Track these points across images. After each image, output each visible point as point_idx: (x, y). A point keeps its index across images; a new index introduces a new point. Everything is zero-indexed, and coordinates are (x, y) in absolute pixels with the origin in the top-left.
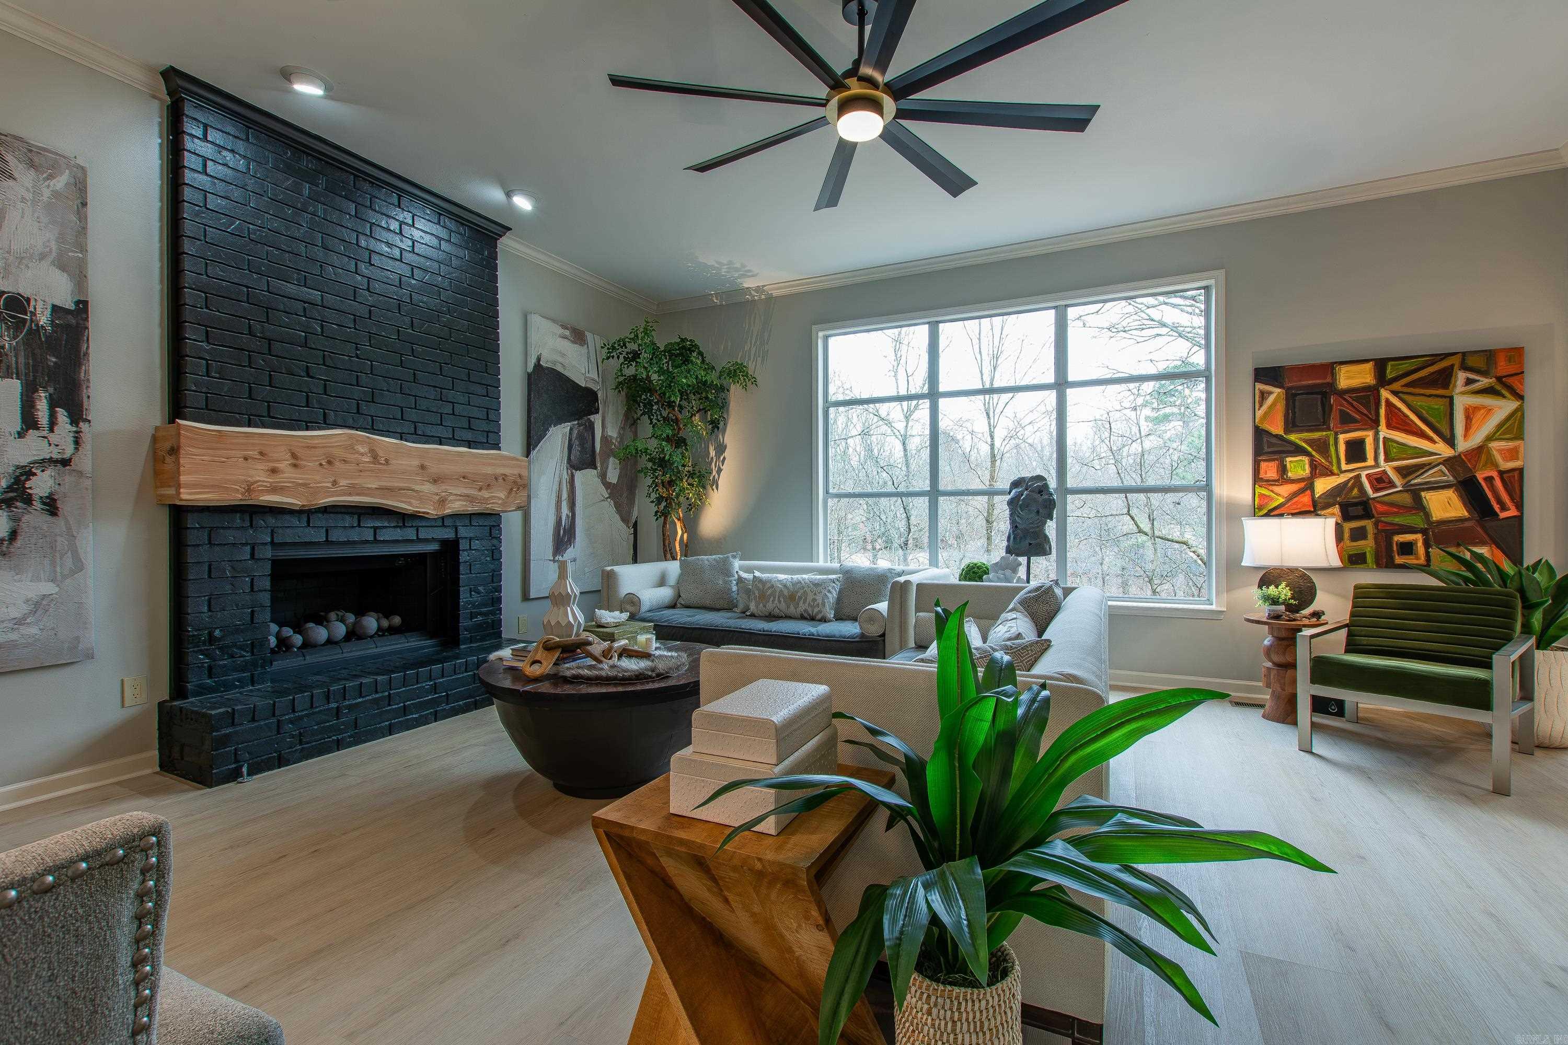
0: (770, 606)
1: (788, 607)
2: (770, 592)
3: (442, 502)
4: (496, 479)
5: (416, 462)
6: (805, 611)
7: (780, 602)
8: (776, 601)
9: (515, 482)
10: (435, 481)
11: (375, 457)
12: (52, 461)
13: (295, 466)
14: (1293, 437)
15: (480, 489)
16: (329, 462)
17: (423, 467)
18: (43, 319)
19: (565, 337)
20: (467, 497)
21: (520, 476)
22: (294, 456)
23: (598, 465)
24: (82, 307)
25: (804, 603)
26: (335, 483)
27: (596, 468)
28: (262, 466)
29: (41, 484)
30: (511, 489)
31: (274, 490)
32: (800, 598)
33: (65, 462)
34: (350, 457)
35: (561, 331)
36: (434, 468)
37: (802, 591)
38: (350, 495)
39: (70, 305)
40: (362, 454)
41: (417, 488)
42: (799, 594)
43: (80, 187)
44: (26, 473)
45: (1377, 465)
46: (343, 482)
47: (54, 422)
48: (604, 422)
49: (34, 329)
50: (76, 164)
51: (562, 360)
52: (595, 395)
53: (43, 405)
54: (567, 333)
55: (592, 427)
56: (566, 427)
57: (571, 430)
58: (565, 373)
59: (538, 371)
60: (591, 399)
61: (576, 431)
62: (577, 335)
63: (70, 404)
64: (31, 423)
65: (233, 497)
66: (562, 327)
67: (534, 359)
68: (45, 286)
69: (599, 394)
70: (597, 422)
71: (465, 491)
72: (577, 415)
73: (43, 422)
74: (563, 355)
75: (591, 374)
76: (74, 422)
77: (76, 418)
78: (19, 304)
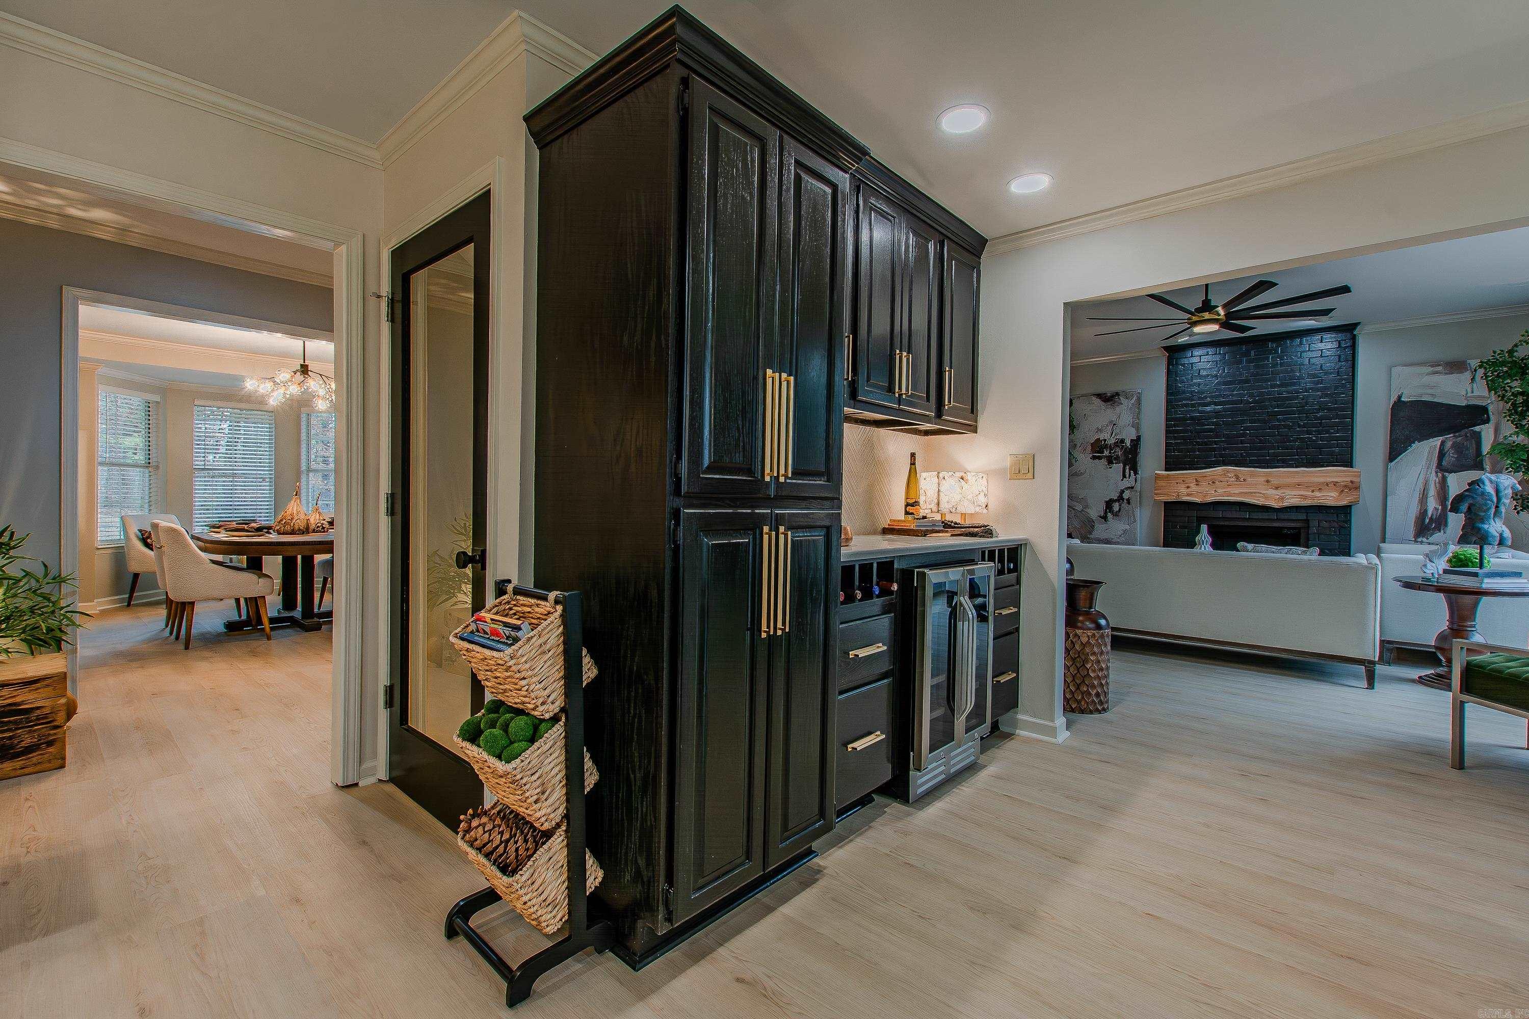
3: (1282, 499)
4: (1327, 485)
5: (1264, 479)
9: (1346, 486)
10: (1277, 488)
11: (1237, 478)
12: (1129, 487)
13: (1197, 485)
15: (1313, 491)
16: (1213, 482)
17: (1268, 481)
18: (1128, 445)
19: (1436, 373)
20: (1302, 497)
21: (1352, 482)
22: (1197, 481)
23: (1487, 466)
24: (1139, 438)
28: (1183, 486)
30: (1343, 490)
33: (1132, 488)
35: (1430, 369)
36: (1275, 481)
39: (1135, 439)
40: (1230, 477)
43: (1139, 400)
44: (1122, 492)
46: (1220, 491)
47: (1130, 476)
48: (1497, 431)
49: (1126, 449)
50: (1138, 393)
51: (1430, 391)
52: (1484, 409)
53: (1127, 471)
54: (1440, 368)
55: (1477, 437)
56: (1436, 442)
57: (1443, 443)
58: (1435, 400)
59: (1398, 406)
60: (1478, 414)
61: (1449, 444)
62: (1456, 366)
63: (1135, 469)
64: (1124, 476)
65: (1172, 499)
66: (1432, 366)
67: (1394, 398)
68: (1129, 435)
69: (1490, 408)
70: (1487, 433)
71: (1302, 493)
72: (1453, 429)
73: (1127, 476)
74: (1432, 387)
75: (1476, 393)
76: (1135, 475)
77: (1136, 473)
78: (1122, 441)
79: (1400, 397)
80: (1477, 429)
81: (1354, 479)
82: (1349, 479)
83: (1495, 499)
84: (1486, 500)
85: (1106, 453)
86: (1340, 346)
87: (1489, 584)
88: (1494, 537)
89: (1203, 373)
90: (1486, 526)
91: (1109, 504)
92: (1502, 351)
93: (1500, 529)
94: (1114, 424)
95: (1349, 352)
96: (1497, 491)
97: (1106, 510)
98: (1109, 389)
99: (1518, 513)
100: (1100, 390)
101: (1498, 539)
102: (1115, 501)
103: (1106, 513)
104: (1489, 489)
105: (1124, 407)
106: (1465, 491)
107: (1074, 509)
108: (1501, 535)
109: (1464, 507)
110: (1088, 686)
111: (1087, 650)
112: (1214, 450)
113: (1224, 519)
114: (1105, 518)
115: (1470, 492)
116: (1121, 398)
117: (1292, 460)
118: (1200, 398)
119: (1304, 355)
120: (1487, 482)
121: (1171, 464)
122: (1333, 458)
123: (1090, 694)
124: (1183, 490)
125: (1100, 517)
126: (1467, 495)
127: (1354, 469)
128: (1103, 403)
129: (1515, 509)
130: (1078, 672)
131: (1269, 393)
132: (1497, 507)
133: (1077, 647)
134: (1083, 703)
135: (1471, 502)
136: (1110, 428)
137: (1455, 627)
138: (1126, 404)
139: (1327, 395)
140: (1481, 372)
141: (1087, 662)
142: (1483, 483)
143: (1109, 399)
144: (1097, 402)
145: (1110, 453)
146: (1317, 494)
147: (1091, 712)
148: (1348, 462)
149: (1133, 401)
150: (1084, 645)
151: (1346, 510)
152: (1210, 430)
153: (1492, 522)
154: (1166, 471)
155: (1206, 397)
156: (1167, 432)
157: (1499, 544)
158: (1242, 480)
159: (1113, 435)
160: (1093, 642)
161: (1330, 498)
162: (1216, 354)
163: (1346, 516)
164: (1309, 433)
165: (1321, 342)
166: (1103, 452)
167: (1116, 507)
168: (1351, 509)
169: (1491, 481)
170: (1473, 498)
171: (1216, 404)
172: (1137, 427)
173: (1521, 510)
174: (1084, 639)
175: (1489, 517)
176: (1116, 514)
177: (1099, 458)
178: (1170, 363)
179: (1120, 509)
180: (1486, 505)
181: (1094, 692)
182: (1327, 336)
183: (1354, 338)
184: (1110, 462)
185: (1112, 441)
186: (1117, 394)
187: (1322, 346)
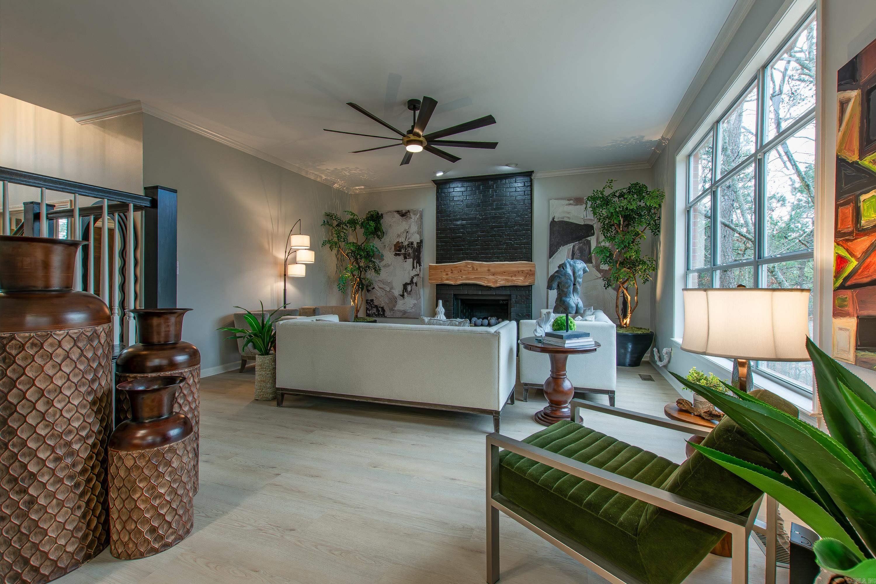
3: (496, 282)
4: (519, 272)
5: (487, 269)
9: (527, 273)
10: (493, 275)
11: (473, 268)
12: (416, 275)
13: (452, 273)
15: (512, 277)
16: (461, 271)
17: (489, 270)
18: (415, 246)
19: (570, 204)
20: (507, 280)
21: (530, 270)
22: (452, 270)
23: (594, 261)
24: (421, 241)
26: (462, 277)
27: (592, 263)
28: (445, 273)
29: (415, 280)
30: (526, 276)
31: (447, 280)
33: (418, 275)
34: (465, 269)
35: (567, 202)
36: (492, 270)
38: (466, 280)
39: (419, 242)
40: (469, 268)
41: (486, 277)
43: (421, 216)
44: (413, 278)
46: (464, 277)
47: (417, 267)
48: (597, 239)
49: (414, 248)
50: (421, 211)
51: (568, 215)
52: (591, 227)
53: (415, 263)
54: (571, 202)
55: (589, 243)
56: (571, 246)
57: (574, 247)
58: (570, 221)
59: (553, 223)
60: (588, 230)
61: (577, 247)
62: (578, 201)
63: (419, 262)
64: (414, 268)
65: (439, 282)
66: (568, 200)
67: (551, 220)
68: (415, 239)
69: (595, 226)
70: (593, 240)
71: (505, 278)
72: (578, 238)
73: (415, 267)
74: (569, 213)
75: (588, 217)
76: (420, 266)
77: (420, 265)
78: (412, 243)
79: (553, 219)
80: (589, 238)
81: (532, 269)
82: (529, 269)
83: (572, 278)
84: (567, 279)
85: (403, 251)
86: (524, 186)
87: (569, 344)
88: (572, 307)
89: (455, 199)
90: (568, 299)
91: (405, 286)
92: (597, 190)
93: (576, 301)
94: (407, 232)
95: (529, 189)
96: (574, 273)
97: (403, 290)
98: (404, 208)
99: (606, 288)
100: (400, 209)
101: (575, 309)
102: (408, 284)
103: (403, 292)
104: (569, 271)
105: (412, 220)
106: (556, 272)
107: (385, 290)
108: (577, 306)
109: (555, 285)
110: (136, 523)
111: (134, 474)
112: (462, 250)
113: (467, 295)
114: (403, 296)
115: (558, 273)
116: (411, 215)
117: (502, 256)
118: (454, 216)
119: (507, 190)
120: (568, 266)
121: (440, 259)
122: (522, 256)
123: (141, 532)
124: (445, 277)
125: (400, 295)
126: (556, 276)
127: (532, 263)
128: (401, 217)
129: (605, 286)
130: (124, 505)
131: (490, 214)
132: (574, 284)
133: (122, 473)
134: (131, 545)
135: (559, 281)
136: (405, 234)
137: (555, 376)
138: (414, 218)
139: (519, 216)
140: (589, 203)
141: (135, 491)
142: (566, 267)
143: (404, 214)
144: (397, 216)
145: (405, 251)
146: (514, 278)
147: (142, 555)
148: (529, 258)
149: (418, 216)
150: (129, 470)
151: (529, 288)
152: (459, 237)
153: (572, 296)
154: (436, 263)
155: (457, 215)
156: (437, 237)
157: (576, 312)
158: (475, 269)
159: (407, 239)
160: (141, 463)
161: (520, 281)
162: (462, 187)
163: (529, 292)
164: (510, 239)
165: (516, 182)
166: (400, 251)
167: (409, 288)
168: (532, 287)
169: (570, 265)
170: (560, 277)
171: (463, 220)
172: (420, 233)
173: (608, 287)
174: (129, 463)
175: (570, 293)
176: (409, 293)
177: (399, 255)
178: (437, 192)
179: (411, 290)
180: (567, 283)
181: (145, 529)
182: (519, 179)
183: (531, 181)
184: (405, 258)
185: (406, 243)
186: (409, 211)
187: (516, 185)
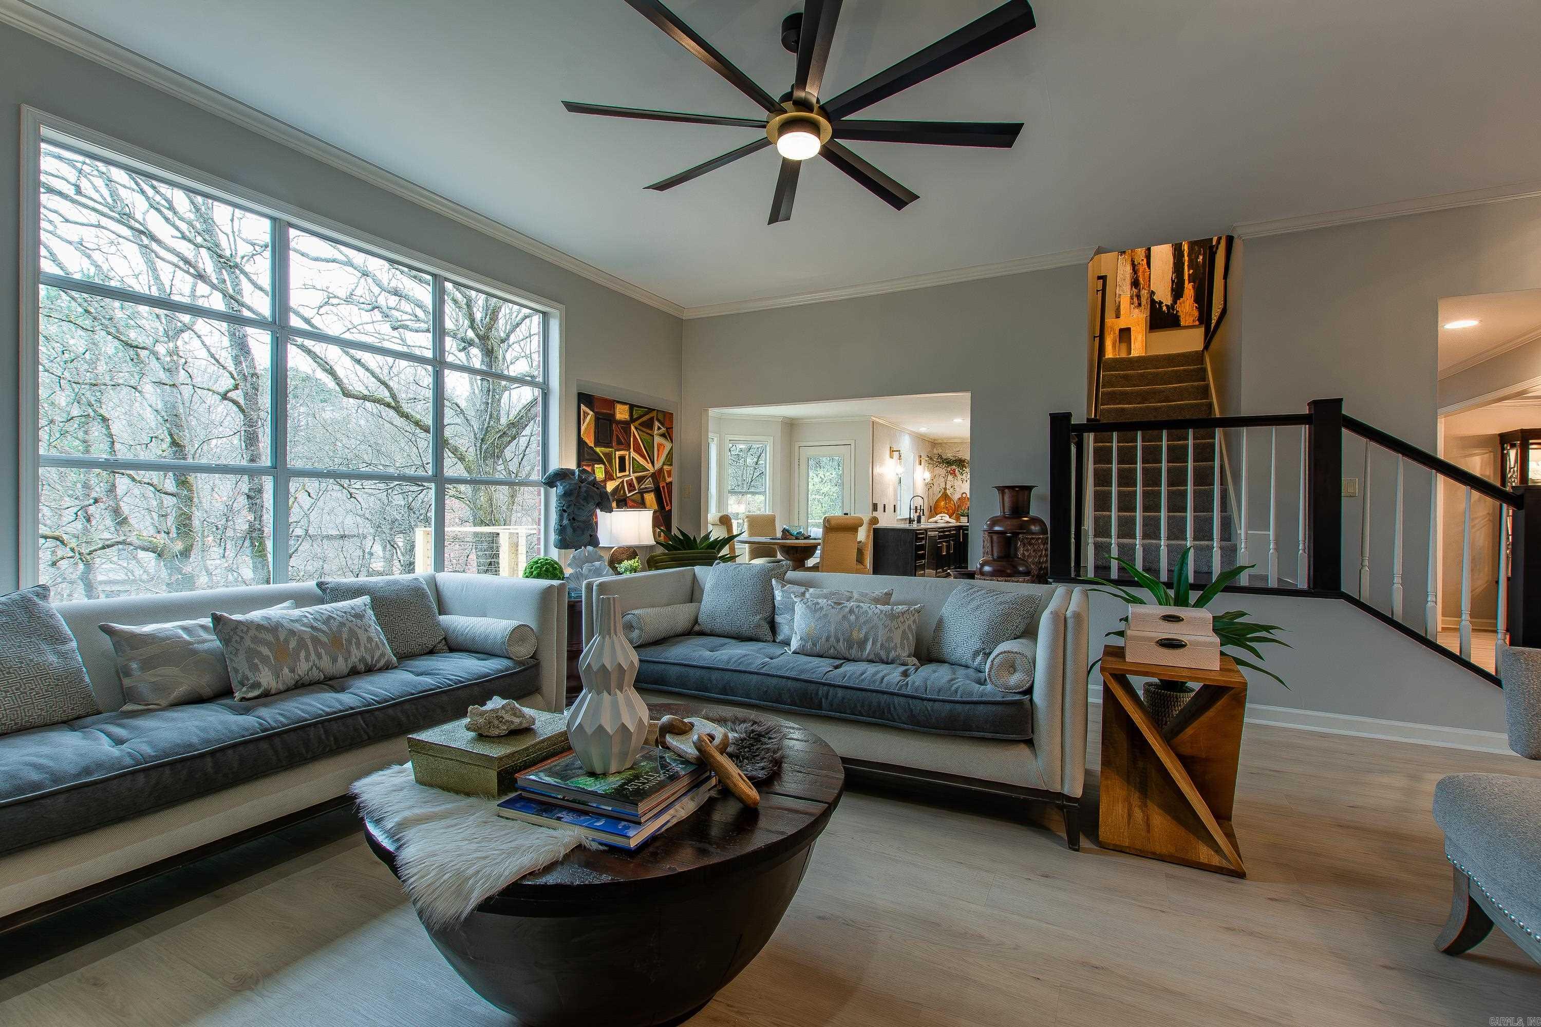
0: (303, 667)
1: (334, 660)
2: (293, 644)
6: (363, 659)
7: (319, 657)
8: (313, 656)
14: (598, 450)
25: (358, 647)
32: (349, 642)
37: (345, 629)
42: (345, 636)
45: (629, 475)
